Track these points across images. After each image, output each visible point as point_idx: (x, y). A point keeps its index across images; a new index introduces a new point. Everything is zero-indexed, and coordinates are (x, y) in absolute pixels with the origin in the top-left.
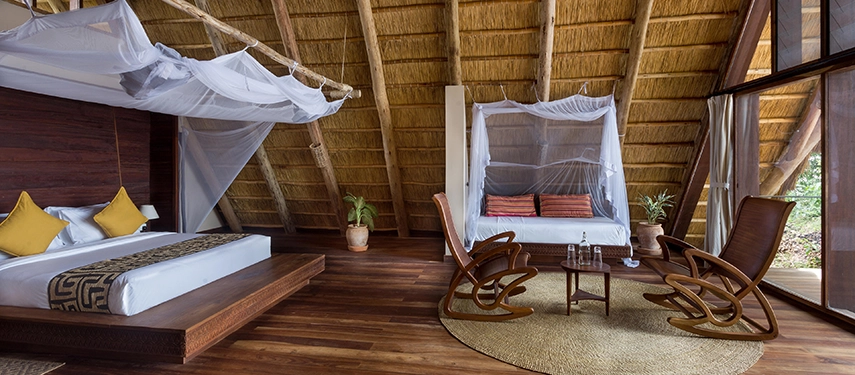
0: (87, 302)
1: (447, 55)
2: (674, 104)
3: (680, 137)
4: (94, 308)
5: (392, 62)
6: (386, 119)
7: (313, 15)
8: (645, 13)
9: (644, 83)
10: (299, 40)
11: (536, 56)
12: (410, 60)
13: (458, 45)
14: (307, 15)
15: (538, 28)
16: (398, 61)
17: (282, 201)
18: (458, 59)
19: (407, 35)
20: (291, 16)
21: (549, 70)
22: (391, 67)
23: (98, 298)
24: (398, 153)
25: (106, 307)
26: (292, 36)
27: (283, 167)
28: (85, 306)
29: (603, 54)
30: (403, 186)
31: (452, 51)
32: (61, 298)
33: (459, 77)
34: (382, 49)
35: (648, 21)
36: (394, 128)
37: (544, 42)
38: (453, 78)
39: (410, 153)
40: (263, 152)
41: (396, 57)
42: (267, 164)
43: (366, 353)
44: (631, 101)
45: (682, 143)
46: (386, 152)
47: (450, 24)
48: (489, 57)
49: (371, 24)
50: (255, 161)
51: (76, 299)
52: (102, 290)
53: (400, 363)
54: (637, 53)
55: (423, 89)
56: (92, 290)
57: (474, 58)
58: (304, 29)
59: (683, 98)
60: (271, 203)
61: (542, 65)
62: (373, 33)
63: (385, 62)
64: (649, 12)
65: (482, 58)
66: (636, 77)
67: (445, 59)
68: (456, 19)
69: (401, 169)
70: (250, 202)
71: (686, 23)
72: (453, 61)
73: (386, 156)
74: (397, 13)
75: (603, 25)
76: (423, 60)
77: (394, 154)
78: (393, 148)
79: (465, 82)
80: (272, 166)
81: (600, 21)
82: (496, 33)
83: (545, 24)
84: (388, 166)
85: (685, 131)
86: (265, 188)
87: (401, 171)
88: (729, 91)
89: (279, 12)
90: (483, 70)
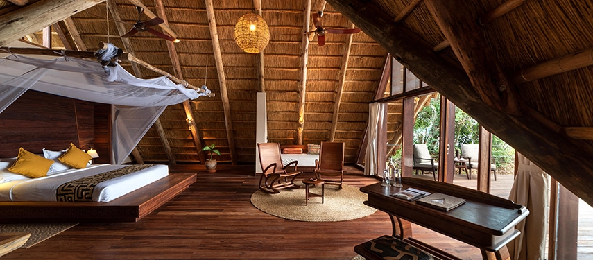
0: (80, 196)
1: (258, 77)
2: (358, 105)
3: (360, 119)
4: (84, 199)
5: (230, 79)
6: (227, 106)
7: (190, 53)
8: (345, 66)
9: (345, 95)
10: (181, 65)
11: (299, 81)
12: (239, 79)
13: (263, 74)
14: (186, 53)
15: (300, 68)
16: (233, 79)
17: (168, 147)
18: (263, 80)
19: (238, 67)
20: (178, 53)
21: (304, 88)
22: (230, 81)
23: (86, 194)
24: (233, 124)
25: (91, 198)
26: (178, 64)
27: (170, 129)
28: (78, 198)
29: (328, 82)
30: (235, 139)
31: (260, 76)
32: (65, 192)
33: (263, 88)
34: (226, 73)
35: (346, 69)
36: (231, 111)
37: (303, 75)
38: (261, 88)
39: (239, 123)
40: (159, 122)
41: (233, 77)
42: (161, 128)
43: (221, 213)
44: (340, 103)
45: (361, 122)
46: (227, 123)
47: (260, 64)
48: (278, 80)
49: (220, 61)
50: (154, 126)
51: (74, 194)
52: (89, 190)
53: (236, 216)
54: (342, 83)
55: (246, 93)
56: (83, 190)
57: (271, 80)
58: (185, 60)
59: (361, 102)
60: (163, 148)
61: (302, 84)
62: (221, 65)
63: (227, 79)
64: (346, 66)
65: (274, 80)
66: (342, 92)
67: (257, 80)
68: (262, 62)
69: (234, 131)
70: (149, 148)
71: (361, 71)
72: (261, 81)
73: (226, 125)
74: (233, 56)
75: (328, 69)
76: (246, 79)
77: (231, 124)
78: (230, 121)
79: (266, 91)
80: (164, 129)
81: (327, 68)
82: (281, 69)
83: (303, 67)
84: (227, 129)
85: (362, 117)
86: (159, 141)
87: (234, 132)
88: (378, 101)
89: (171, 51)
90: (275, 85)
